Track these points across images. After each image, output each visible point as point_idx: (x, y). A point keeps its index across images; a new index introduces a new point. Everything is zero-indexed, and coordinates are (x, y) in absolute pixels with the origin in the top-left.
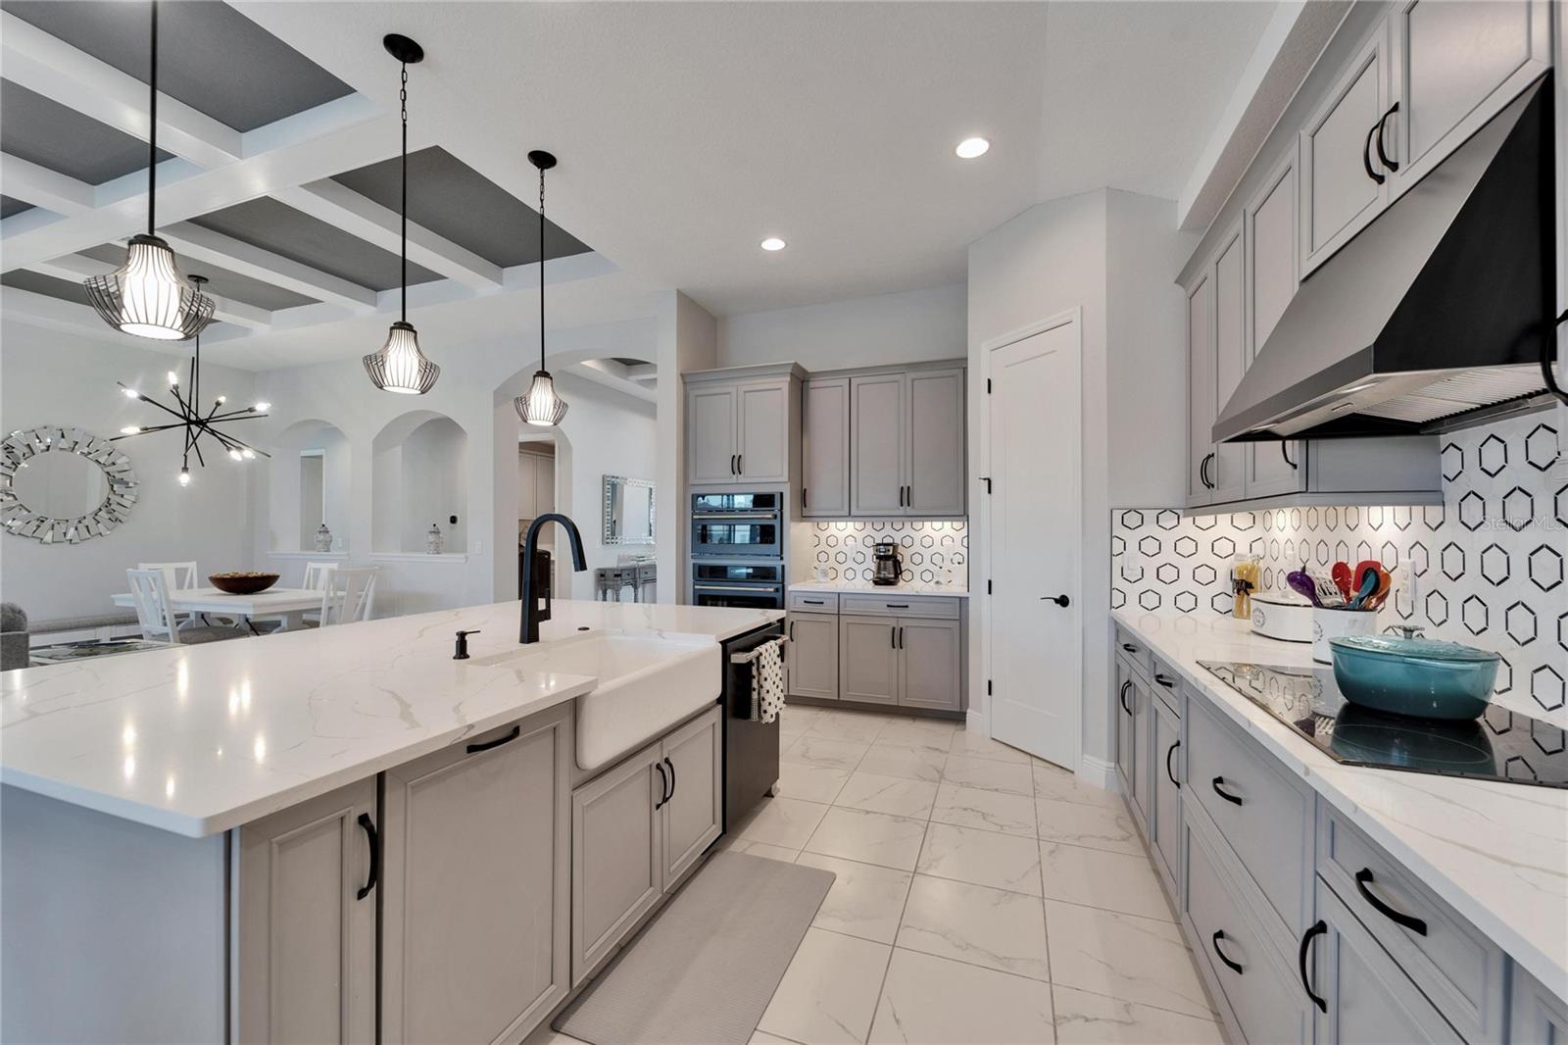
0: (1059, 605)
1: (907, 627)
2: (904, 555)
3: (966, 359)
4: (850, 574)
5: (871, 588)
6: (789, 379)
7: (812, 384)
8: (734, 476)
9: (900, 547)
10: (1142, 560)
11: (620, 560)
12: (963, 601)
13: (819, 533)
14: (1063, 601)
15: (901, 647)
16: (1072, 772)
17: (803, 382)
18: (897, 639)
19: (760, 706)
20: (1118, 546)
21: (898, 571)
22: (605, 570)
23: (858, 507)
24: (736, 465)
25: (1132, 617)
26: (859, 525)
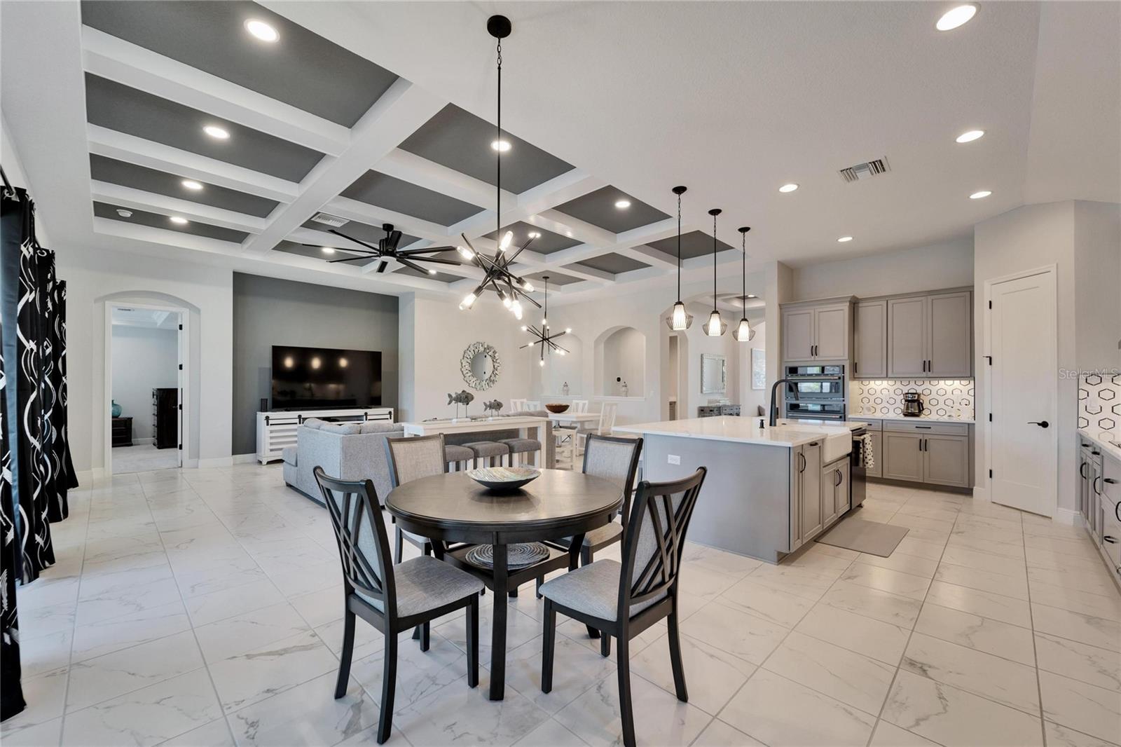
0: (1041, 427)
1: (930, 439)
2: (925, 400)
3: (973, 286)
4: (885, 410)
5: (902, 417)
6: (848, 304)
7: (860, 305)
8: (813, 357)
9: (922, 396)
10: (1101, 402)
11: (709, 402)
12: (970, 427)
13: (862, 387)
14: (1045, 425)
15: (926, 450)
16: (1051, 518)
17: (854, 304)
18: (923, 445)
19: (864, 461)
20: (1083, 394)
21: (921, 408)
22: (704, 407)
23: (893, 371)
24: (814, 351)
25: (1093, 433)
26: (892, 383)
